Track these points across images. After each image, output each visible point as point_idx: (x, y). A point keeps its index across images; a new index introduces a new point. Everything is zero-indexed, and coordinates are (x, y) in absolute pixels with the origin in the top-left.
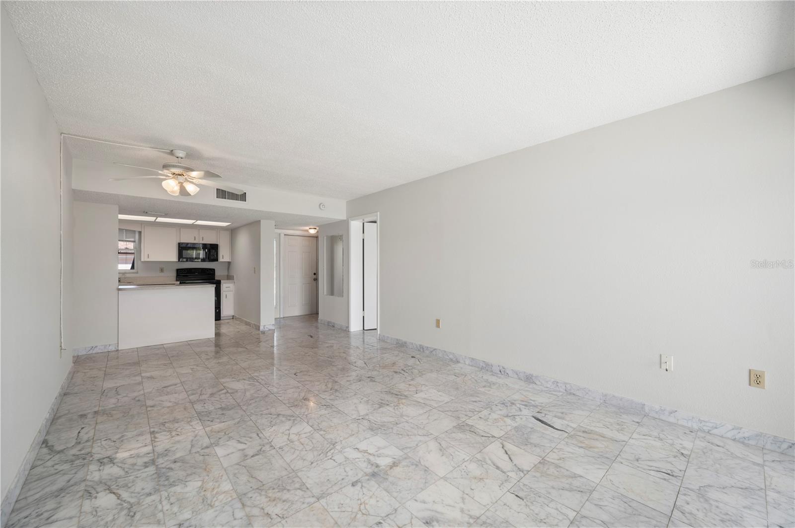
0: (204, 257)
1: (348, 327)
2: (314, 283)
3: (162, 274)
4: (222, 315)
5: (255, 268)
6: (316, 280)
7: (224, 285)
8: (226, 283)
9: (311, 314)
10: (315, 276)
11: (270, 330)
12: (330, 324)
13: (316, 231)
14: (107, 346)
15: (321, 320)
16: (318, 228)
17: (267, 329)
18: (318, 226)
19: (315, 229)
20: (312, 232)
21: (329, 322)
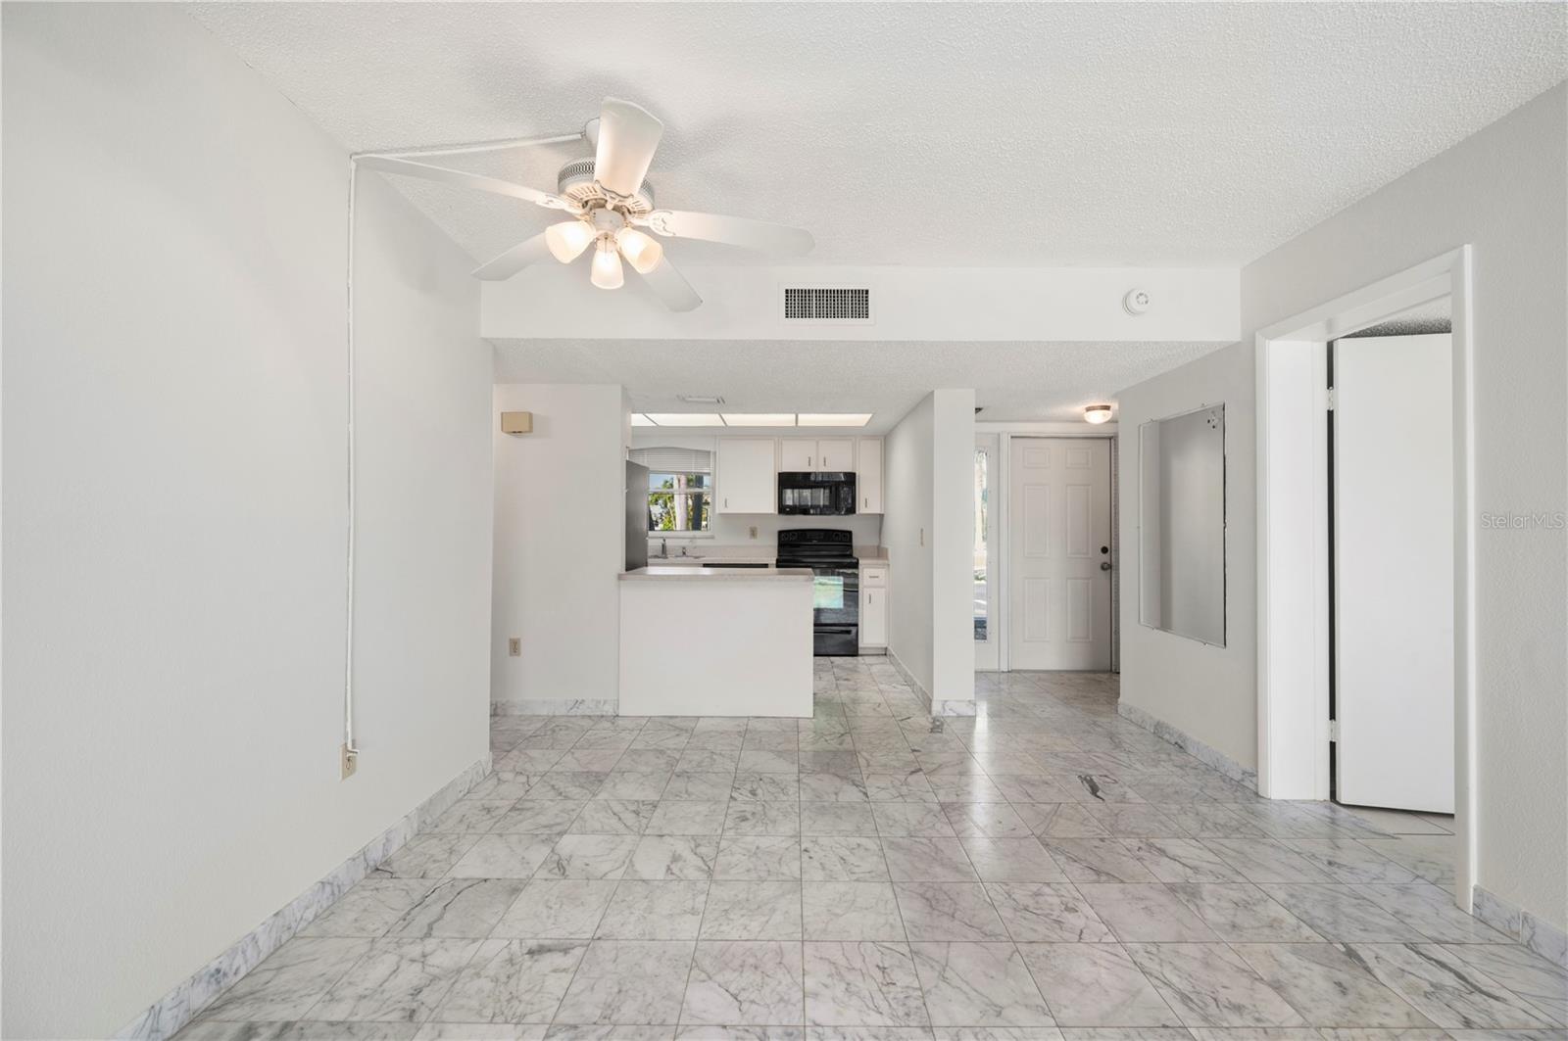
0: (827, 503)
1: (1254, 775)
2: (1103, 576)
3: (753, 541)
4: (860, 645)
5: (922, 530)
6: (1110, 567)
7: (865, 570)
8: (870, 566)
9: (1094, 672)
10: (1105, 558)
11: (959, 716)
12: (1167, 737)
13: (1107, 415)
14: (600, 702)
15: (1130, 711)
16: (1115, 406)
17: (951, 714)
18: (1115, 396)
19: (1107, 408)
20: (1097, 418)
21: (1158, 725)
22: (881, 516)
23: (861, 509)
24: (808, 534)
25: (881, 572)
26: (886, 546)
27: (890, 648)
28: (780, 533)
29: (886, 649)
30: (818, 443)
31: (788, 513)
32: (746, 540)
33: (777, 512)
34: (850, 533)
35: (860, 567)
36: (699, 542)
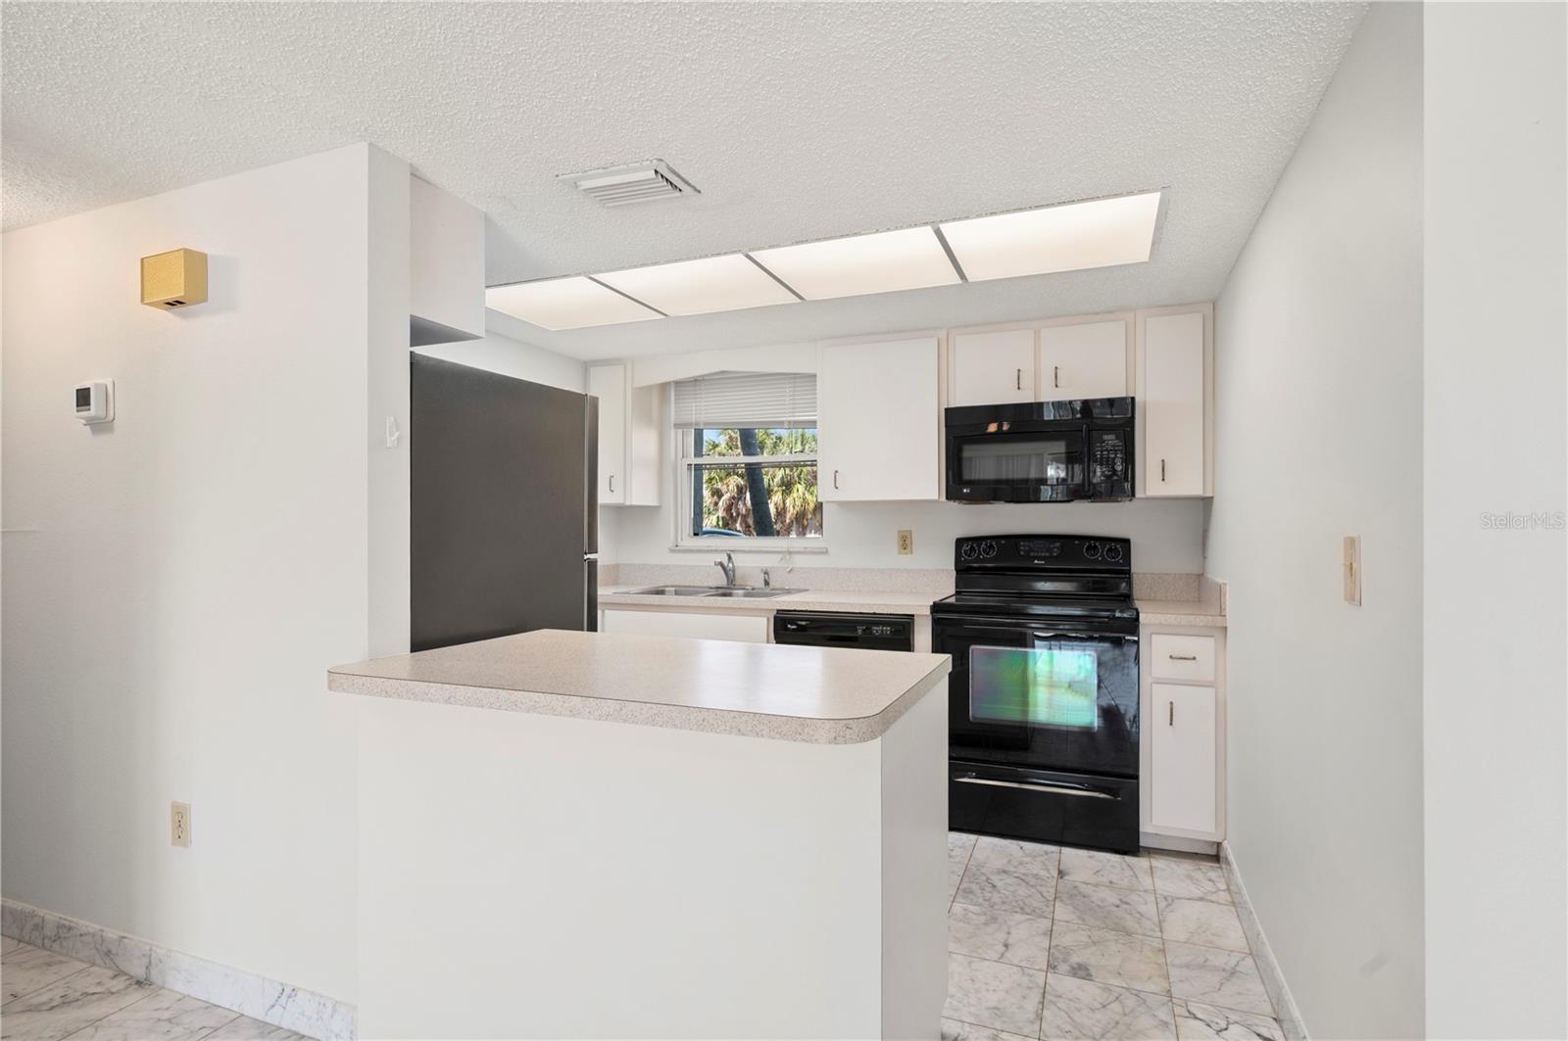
22: (1205, 504)
23: (1150, 483)
24: (1023, 545)
25: (1202, 647)
26: (1219, 580)
27: (1225, 844)
28: (960, 542)
29: (1219, 845)
30: (1037, 334)
31: (971, 499)
32: (891, 558)
33: (943, 498)
34: (1125, 543)
35: (1142, 630)
36: (800, 561)
